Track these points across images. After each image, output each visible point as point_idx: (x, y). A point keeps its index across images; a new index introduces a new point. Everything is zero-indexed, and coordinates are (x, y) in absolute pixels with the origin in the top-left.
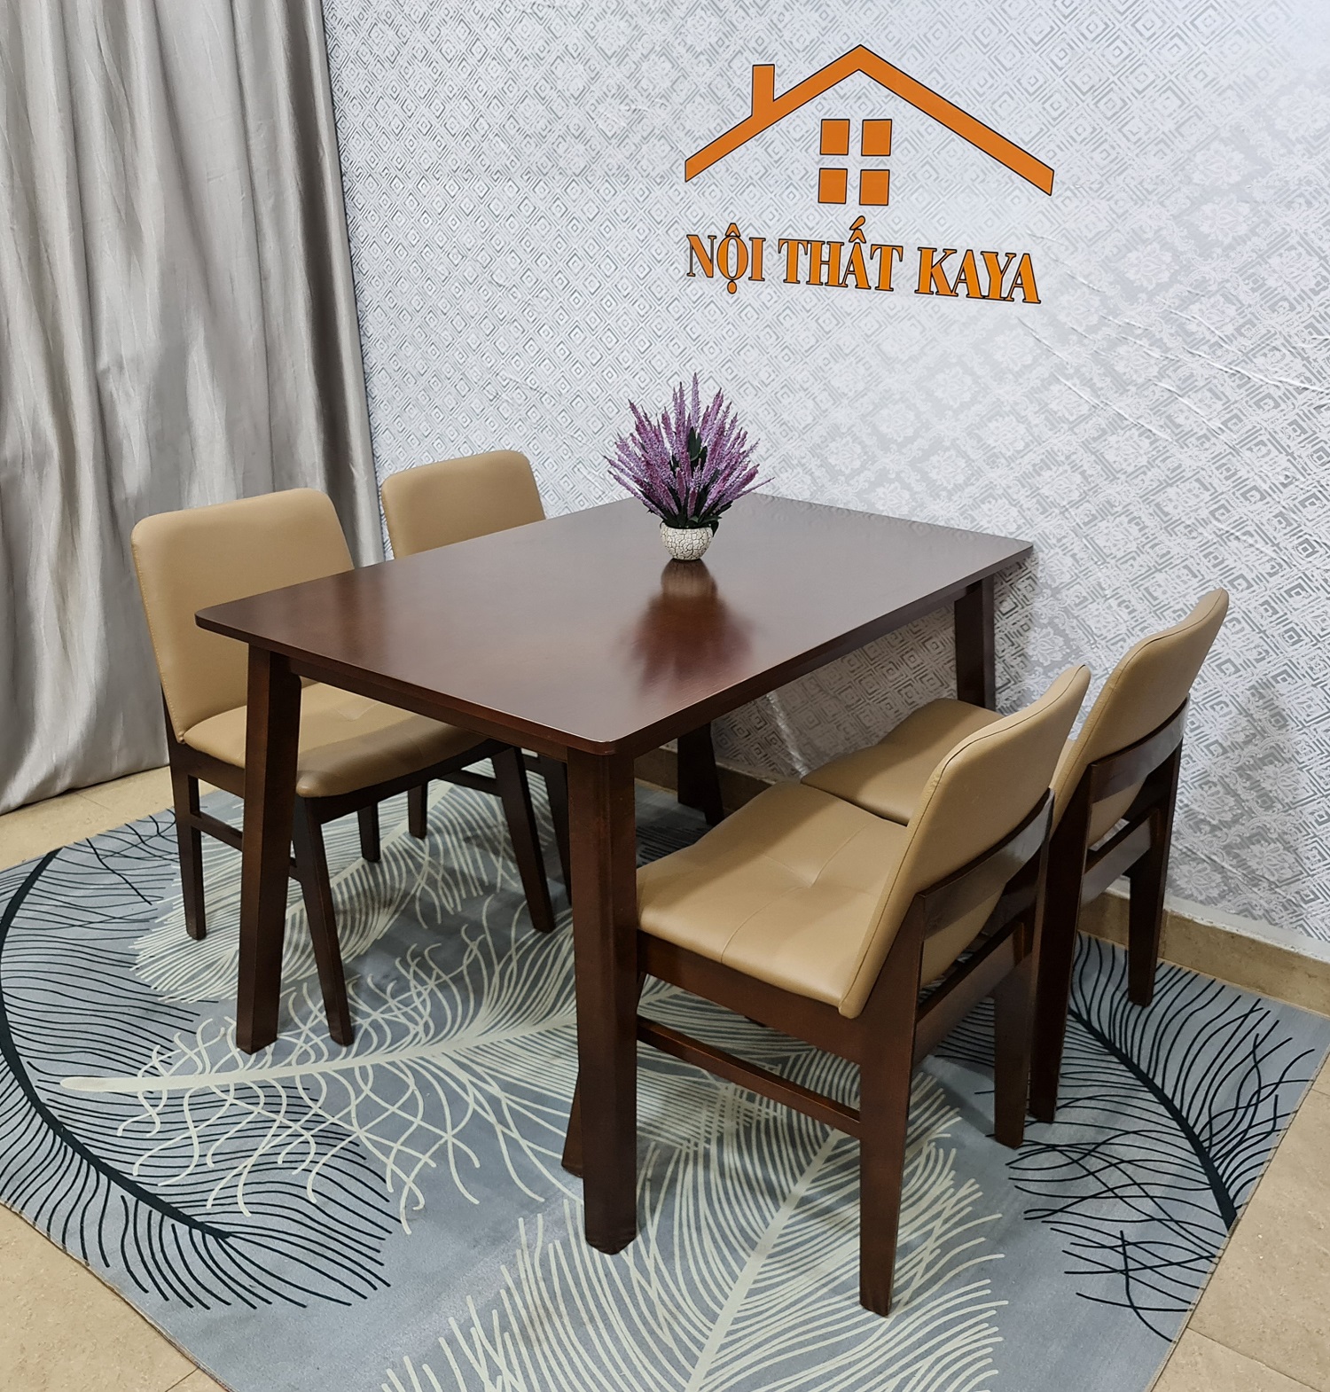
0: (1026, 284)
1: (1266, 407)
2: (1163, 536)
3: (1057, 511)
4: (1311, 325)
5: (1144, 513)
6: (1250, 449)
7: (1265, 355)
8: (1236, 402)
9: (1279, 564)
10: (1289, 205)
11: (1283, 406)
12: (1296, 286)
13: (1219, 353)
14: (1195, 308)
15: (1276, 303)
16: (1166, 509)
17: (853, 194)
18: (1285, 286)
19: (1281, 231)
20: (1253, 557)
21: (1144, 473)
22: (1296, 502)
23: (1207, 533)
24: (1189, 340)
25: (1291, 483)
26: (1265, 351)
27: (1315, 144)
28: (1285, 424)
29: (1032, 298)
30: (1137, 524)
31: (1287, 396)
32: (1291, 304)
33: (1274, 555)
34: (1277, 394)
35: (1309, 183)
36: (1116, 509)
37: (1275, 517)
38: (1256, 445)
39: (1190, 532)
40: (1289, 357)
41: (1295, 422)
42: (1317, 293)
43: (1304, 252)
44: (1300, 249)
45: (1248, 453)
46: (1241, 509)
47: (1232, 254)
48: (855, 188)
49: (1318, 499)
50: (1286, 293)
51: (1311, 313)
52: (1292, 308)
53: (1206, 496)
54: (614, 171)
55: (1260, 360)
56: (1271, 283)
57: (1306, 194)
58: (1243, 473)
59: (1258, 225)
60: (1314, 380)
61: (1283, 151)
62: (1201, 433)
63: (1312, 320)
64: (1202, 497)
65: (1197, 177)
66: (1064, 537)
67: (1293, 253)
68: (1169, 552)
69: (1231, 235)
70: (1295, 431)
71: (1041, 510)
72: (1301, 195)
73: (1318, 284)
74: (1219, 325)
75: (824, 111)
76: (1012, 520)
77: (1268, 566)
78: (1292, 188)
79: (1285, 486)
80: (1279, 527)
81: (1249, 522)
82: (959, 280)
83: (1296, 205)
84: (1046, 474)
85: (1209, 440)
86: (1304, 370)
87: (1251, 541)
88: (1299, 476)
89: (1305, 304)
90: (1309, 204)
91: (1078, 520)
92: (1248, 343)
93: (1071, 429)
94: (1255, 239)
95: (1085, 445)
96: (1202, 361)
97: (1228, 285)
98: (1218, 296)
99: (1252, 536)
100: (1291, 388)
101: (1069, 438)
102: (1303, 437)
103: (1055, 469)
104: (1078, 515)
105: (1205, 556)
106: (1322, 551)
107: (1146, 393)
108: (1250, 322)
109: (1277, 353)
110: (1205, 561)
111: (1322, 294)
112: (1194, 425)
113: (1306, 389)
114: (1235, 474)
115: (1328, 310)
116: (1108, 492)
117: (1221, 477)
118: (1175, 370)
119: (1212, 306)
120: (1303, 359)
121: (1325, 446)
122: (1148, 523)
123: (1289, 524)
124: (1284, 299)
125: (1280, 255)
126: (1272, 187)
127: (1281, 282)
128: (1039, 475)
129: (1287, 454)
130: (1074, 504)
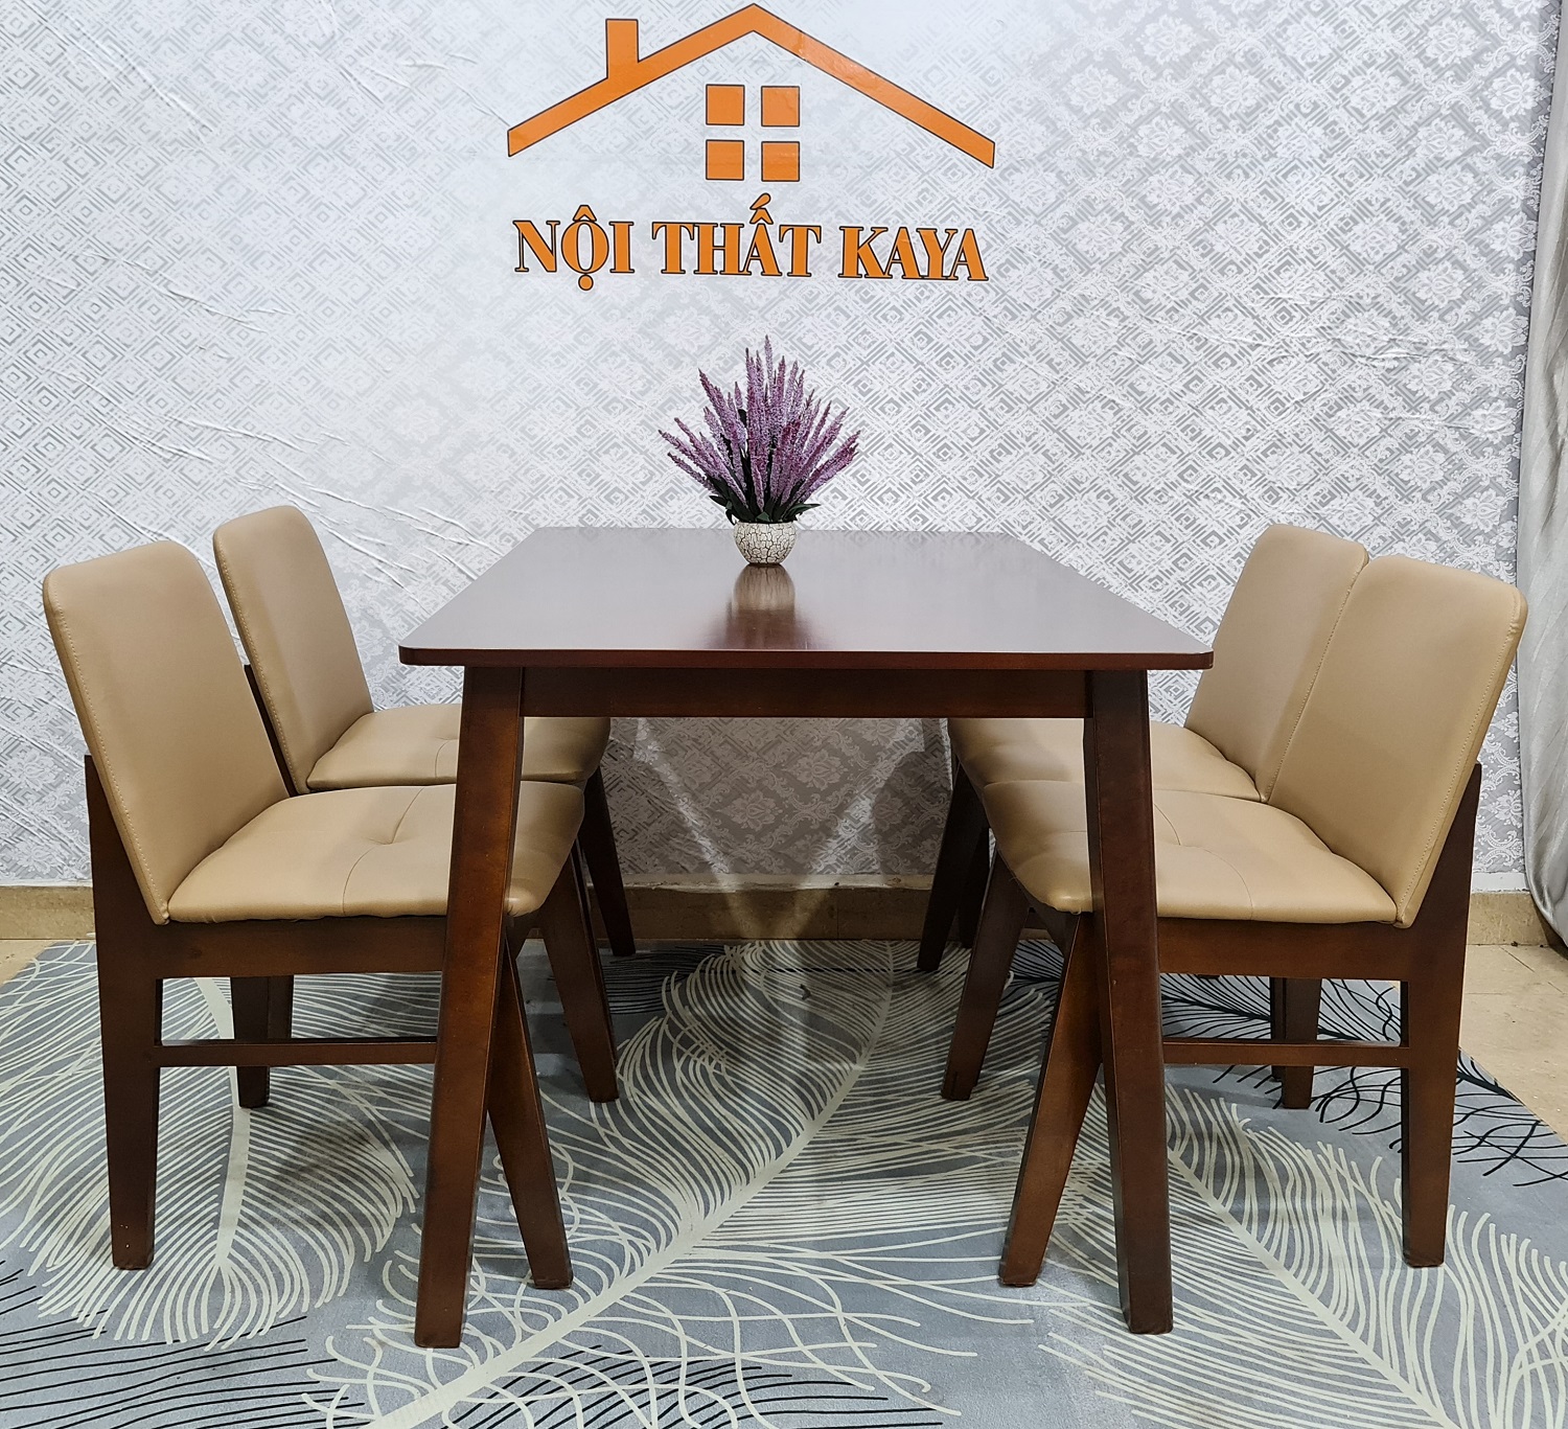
0: (970, 258)
1: (1224, 366)
2: (1133, 506)
3: (1020, 497)
4: (1258, 286)
5: (1112, 485)
6: (1212, 408)
7: (1219, 316)
8: (1195, 363)
9: (1249, 516)
10: (1229, 176)
11: (1239, 363)
12: (1241, 250)
13: (1176, 317)
14: (1149, 275)
15: (1225, 267)
16: (1134, 479)
17: (753, 169)
18: (1232, 250)
19: (1223, 200)
20: (1223, 513)
21: (1110, 445)
22: (1259, 453)
23: (1177, 496)
24: (1145, 307)
25: (1253, 435)
26: (1219, 312)
27: (1248, 120)
28: (1242, 380)
29: (978, 275)
30: (1106, 498)
31: (1242, 353)
32: (1238, 267)
33: (1244, 507)
34: (1233, 352)
35: (1245, 155)
36: (1083, 486)
37: (1241, 470)
38: (1217, 403)
39: (1160, 497)
40: (1241, 317)
41: (1251, 377)
42: (1260, 256)
43: (1246, 219)
44: (1242, 217)
45: (1211, 412)
46: (1209, 467)
47: (1181, 222)
48: (755, 163)
49: (1278, 447)
50: (1233, 257)
51: (1258, 274)
52: (1240, 271)
53: (1174, 459)
54: (389, 142)
55: (1214, 322)
56: (1218, 248)
57: (1244, 165)
58: (1207, 432)
59: (1202, 195)
60: (1265, 336)
61: (1220, 126)
62: (1164, 398)
63: (1259, 281)
64: (1169, 461)
65: (1142, 150)
66: (1031, 523)
67: (1236, 219)
68: (1140, 521)
69: (1178, 204)
70: (1252, 385)
71: (1003, 498)
72: (1239, 167)
73: (1260, 248)
74: (1173, 290)
75: (709, 75)
76: (970, 513)
77: (1238, 518)
78: (1231, 160)
79: (1247, 439)
80: (1245, 479)
81: (1217, 479)
82: (892, 261)
83: (1235, 176)
84: (1006, 460)
85: (1172, 403)
86: (1255, 328)
87: (1219, 497)
88: (1259, 428)
89: (1251, 267)
90: (1247, 175)
91: (1044, 503)
92: (1203, 307)
93: (1031, 409)
94: (1200, 207)
95: (1046, 423)
96: (1160, 327)
97: (1179, 252)
98: (1171, 262)
99: (1220, 492)
100: (1245, 346)
101: (1028, 418)
102: (1260, 390)
103: (1015, 453)
104: (1044, 497)
105: (1177, 519)
106: (1285, 496)
107: (1106, 364)
108: (1202, 286)
109: (1229, 313)
110: (1177, 524)
111: (1265, 256)
112: (1157, 391)
113: (1258, 345)
114: (1200, 433)
115: (1272, 271)
116: (1073, 469)
117: (1187, 439)
118: (1134, 338)
119: (1166, 273)
120: (1254, 317)
121: (1281, 397)
122: (1117, 494)
123: (1254, 475)
124: (1232, 262)
125: (1225, 222)
126: (1213, 160)
127: (1228, 247)
128: (998, 461)
129: (1247, 408)
130: (1039, 487)
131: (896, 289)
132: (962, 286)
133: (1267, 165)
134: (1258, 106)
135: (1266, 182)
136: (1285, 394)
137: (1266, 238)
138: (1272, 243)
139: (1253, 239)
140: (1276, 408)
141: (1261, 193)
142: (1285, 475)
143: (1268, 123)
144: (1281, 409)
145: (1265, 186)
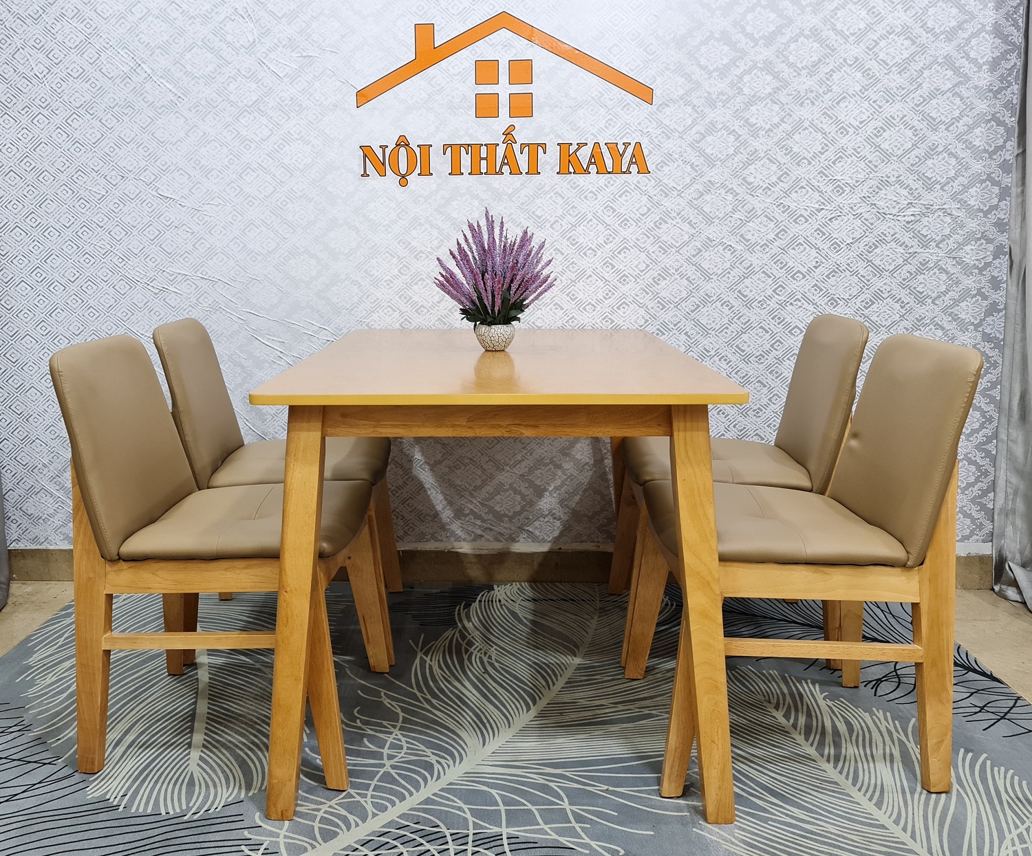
0: (639, 161)
1: (801, 223)
2: (744, 310)
3: (672, 306)
4: (821, 172)
5: (731, 298)
6: (794, 249)
7: (796, 192)
8: (782, 221)
10: (801, 105)
11: (810, 220)
12: (810, 150)
13: (769, 193)
14: (752, 168)
15: (800, 161)
16: (745, 294)
17: (504, 111)
18: (804, 151)
19: (799, 119)
20: (802, 314)
21: (729, 273)
22: (824, 276)
23: (773, 304)
24: (749, 187)
25: (820, 265)
26: (797, 189)
27: (813, 70)
28: (812, 231)
29: (643, 170)
30: (728, 305)
31: (812, 214)
32: (809, 161)
33: (815, 311)
34: (806, 214)
35: (812, 91)
36: (712, 299)
37: (813, 287)
38: (797, 246)
39: (762, 305)
40: (811, 192)
41: (818, 229)
42: (823, 154)
43: (813, 131)
44: (811, 129)
45: (793, 251)
46: (792, 286)
47: (771, 134)
48: (505, 107)
49: (836, 272)
50: (805, 155)
51: (821, 165)
52: (810, 163)
53: (770, 281)
54: (286, 102)
55: (794, 195)
56: (795, 149)
57: (811, 98)
58: (791, 264)
59: (785, 117)
60: (827, 203)
61: (795, 74)
62: (762, 243)
63: (822, 169)
64: (767, 282)
65: (746, 90)
66: (679, 322)
67: (807, 131)
68: (749, 320)
69: (769, 123)
70: (818, 234)
71: (661, 307)
72: (808, 99)
73: (823, 148)
74: (767, 176)
75: (477, 55)
76: (641, 317)
78: (802, 95)
79: (816, 268)
80: (815, 293)
81: (798, 293)
82: (590, 163)
83: (805, 104)
84: (663, 283)
85: (768, 246)
86: (820, 198)
87: (800, 304)
88: (824, 261)
89: (816, 160)
90: (813, 104)
91: (687, 310)
92: (786, 186)
94: (783, 125)
95: (688, 260)
96: (759, 199)
97: (770, 153)
98: (765, 159)
99: (800, 301)
100: (813, 210)
101: (677, 257)
102: (824, 237)
103: (668, 279)
104: (687, 306)
105: (773, 319)
106: (842, 303)
107: (726, 223)
108: (786, 173)
109: (803, 190)
110: (773, 321)
111: (826, 154)
112: (758, 239)
113: (823, 209)
114: (786, 265)
115: (830, 163)
116: (706, 288)
117: (778, 268)
118: (743, 207)
119: (762, 166)
120: (819, 192)
121: (838, 241)
122: (734, 304)
123: (821, 290)
124: (804, 158)
125: (800, 133)
126: (791, 95)
127: (802, 149)
128: (658, 284)
129: (816, 249)
130: (685, 300)
131: (593, 180)
132: (634, 177)
133: (826, 97)
134: (820, 60)
135: (826, 108)
136: (840, 239)
137: (826, 142)
138: (830, 145)
139: (818, 143)
140: (835, 248)
141: (823, 115)
142: (841, 290)
143: (826, 71)
144: (838, 248)
145: (825, 110)
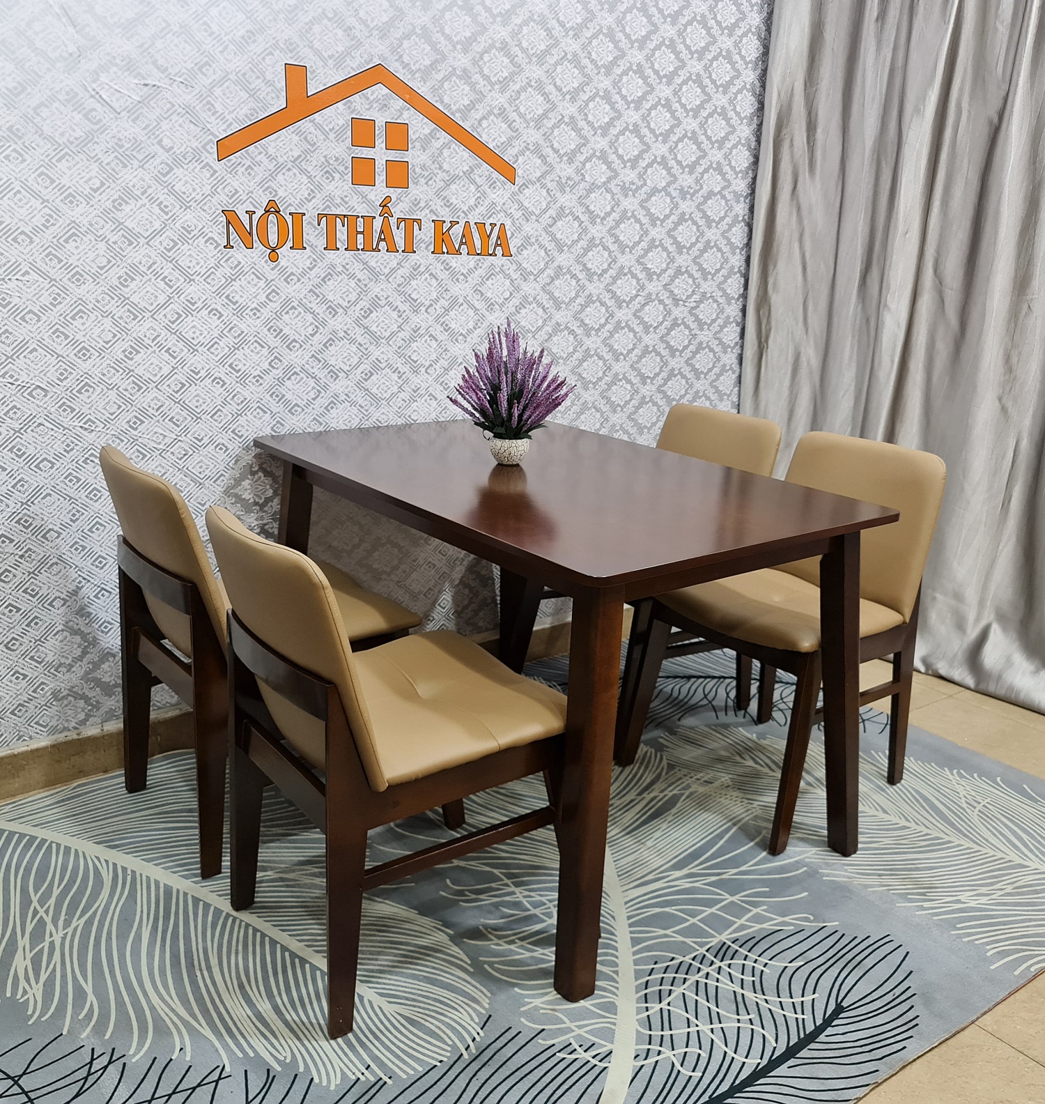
0: (503, 243)
10: (626, 196)
12: (631, 239)
13: (602, 279)
14: (590, 254)
17: (381, 178)
18: (627, 240)
25: (636, 347)
26: (621, 276)
27: (635, 163)
29: (507, 253)
34: (627, 299)
39: (595, 386)
43: (634, 221)
48: (382, 174)
50: (628, 243)
56: (622, 238)
58: (616, 347)
64: (599, 364)
72: (631, 190)
74: (601, 263)
75: (353, 111)
78: (627, 186)
79: (633, 349)
80: (632, 373)
82: (462, 243)
83: (629, 196)
88: (638, 343)
90: (634, 195)
93: (533, 336)
96: (595, 285)
102: (639, 321)
111: (642, 243)
112: (594, 323)
117: (607, 351)
118: (583, 292)
119: (598, 253)
124: (627, 247)
125: (625, 223)
126: (620, 185)
127: (626, 237)
129: (633, 332)
131: (463, 262)
132: (499, 260)
133: (643, 190)
134: (639, 155)
135: (642, 200)
136: (649, 323)
137: (642, 232)
138: (645, 236)
139: (637, 233)
141: (640, 206)
143: (644, 166)
